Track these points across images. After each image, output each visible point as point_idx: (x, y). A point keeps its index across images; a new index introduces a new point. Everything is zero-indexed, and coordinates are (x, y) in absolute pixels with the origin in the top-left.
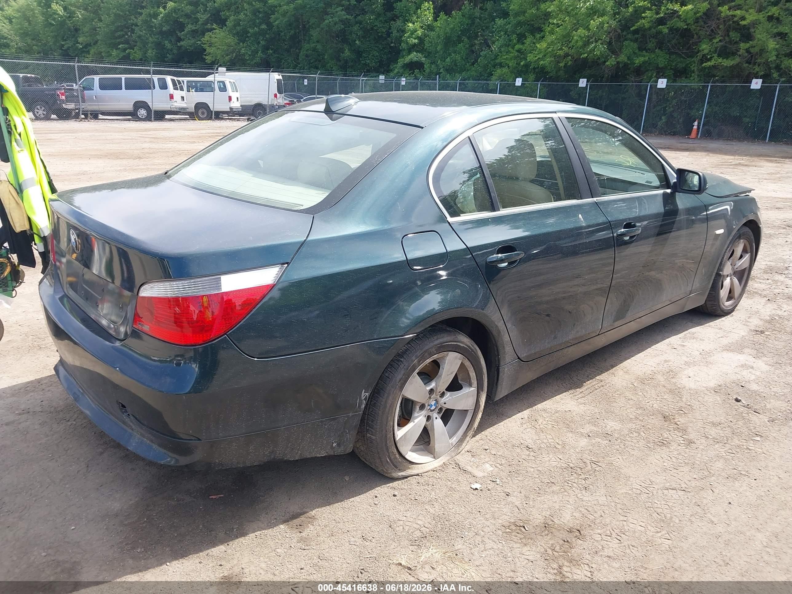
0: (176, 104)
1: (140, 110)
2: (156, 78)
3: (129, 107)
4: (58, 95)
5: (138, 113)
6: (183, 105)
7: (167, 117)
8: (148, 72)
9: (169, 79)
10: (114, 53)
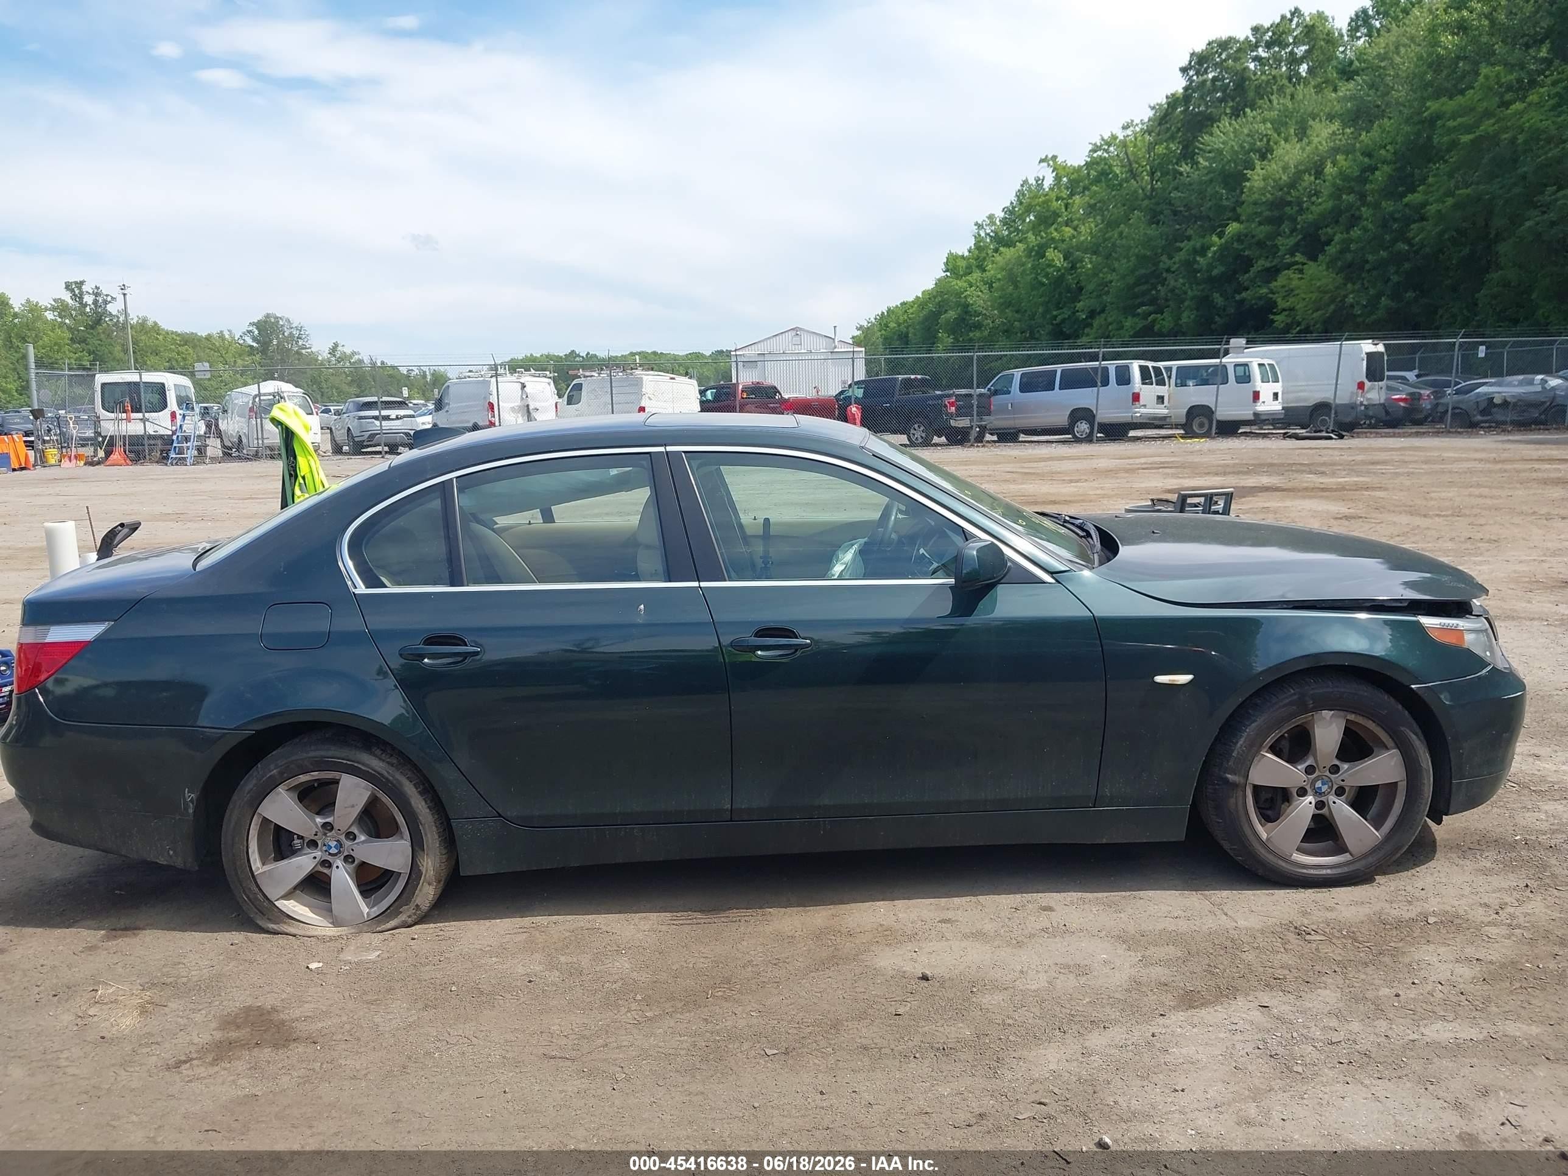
0: (1143, 410)
1: (1079, 423)
2: (1112, 365)
3: (1061, 419)
4: (946, 406)
5: (1076, 429)
6: (1162, 411)
7: (1132, 433)
8: (1094, 357)
9: (1135, 366)
10: (1128, 323)
